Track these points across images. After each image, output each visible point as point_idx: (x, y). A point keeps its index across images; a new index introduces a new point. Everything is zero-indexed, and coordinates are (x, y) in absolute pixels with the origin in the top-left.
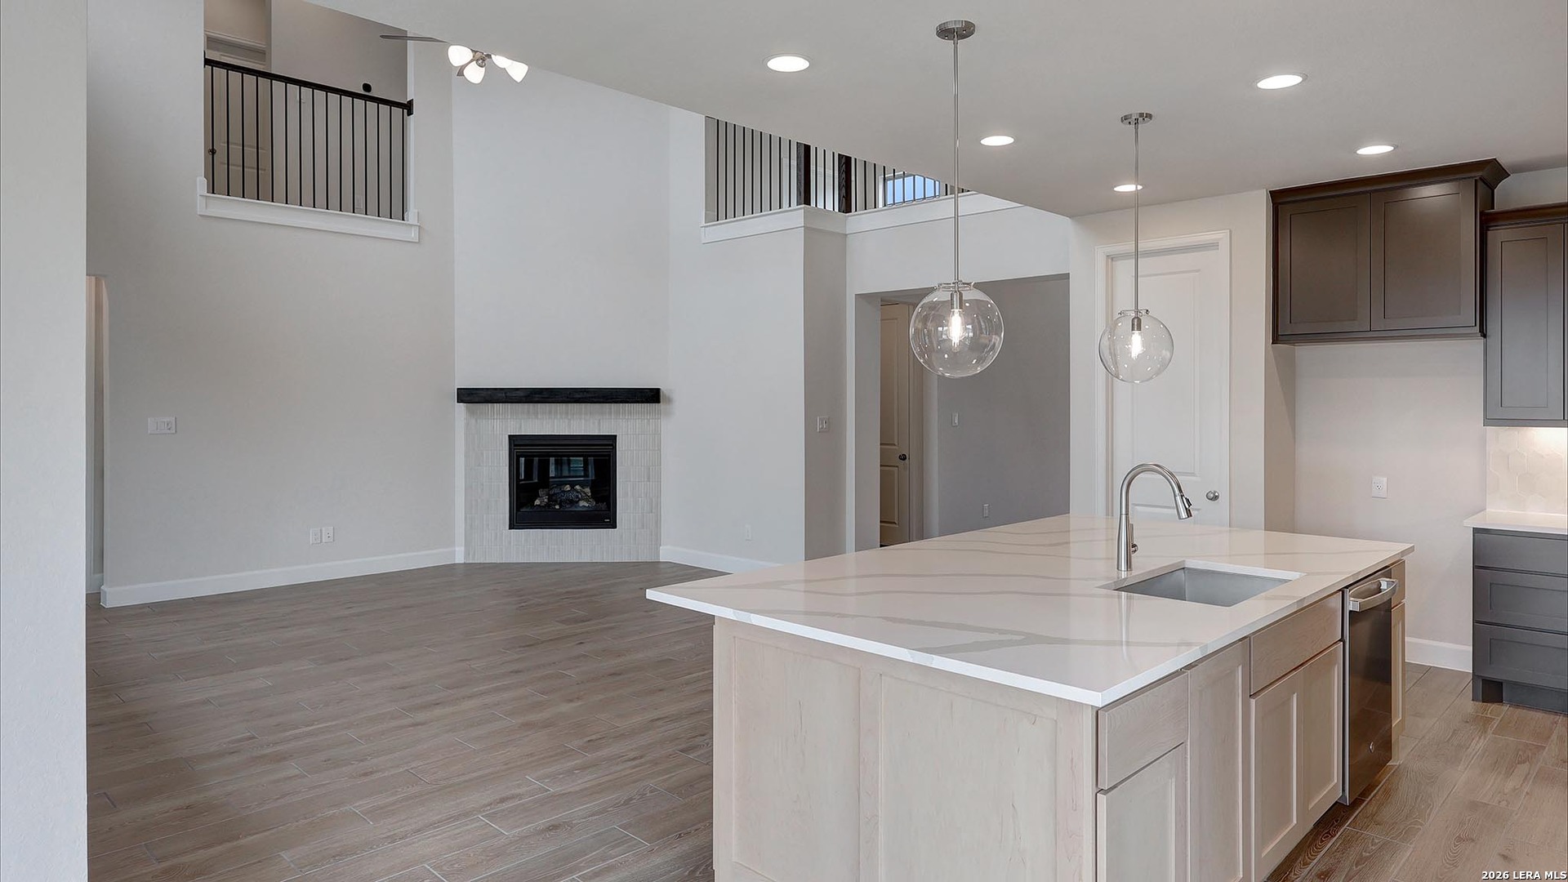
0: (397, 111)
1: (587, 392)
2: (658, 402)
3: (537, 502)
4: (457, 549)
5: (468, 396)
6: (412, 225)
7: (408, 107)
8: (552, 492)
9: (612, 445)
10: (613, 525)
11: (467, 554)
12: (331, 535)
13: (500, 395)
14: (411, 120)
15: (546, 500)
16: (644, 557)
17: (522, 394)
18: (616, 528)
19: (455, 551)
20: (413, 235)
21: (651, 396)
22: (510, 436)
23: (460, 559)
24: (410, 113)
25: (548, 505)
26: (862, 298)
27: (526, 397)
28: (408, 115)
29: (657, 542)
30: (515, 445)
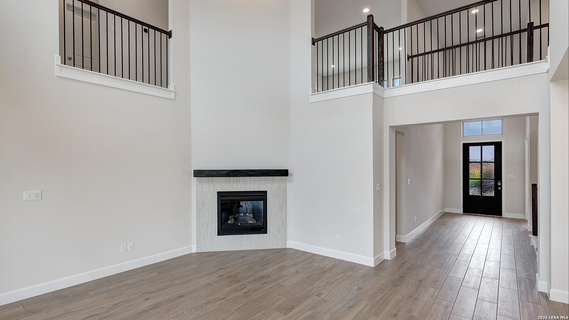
0: (164, 36)
1: (255, 172)
2: (288, 176)
3: (229, 222)
4: (192, 246)
5: (199, 174)
6: (171, 91)
7: (169, 34)
8: (235, 217)
9: (264, 195)
10: (266, 232)
11: (198, 248)
12: (132, 247)
13: (214, 173)
14: (171, 41)
15: (233, 221)
16: (279, 246)
17: (224, 172)
18: (267, 233)
19: (191, 247)
20: (172, 96)
21: (284, 173)
22: (217, 192)
23: (194, 250)
24: (170, 37)
25: (234, 223)
26: (391, 127)
27: (226, 174)
28: (169, 38)
29: (285, 238)
30: (220, 196)
